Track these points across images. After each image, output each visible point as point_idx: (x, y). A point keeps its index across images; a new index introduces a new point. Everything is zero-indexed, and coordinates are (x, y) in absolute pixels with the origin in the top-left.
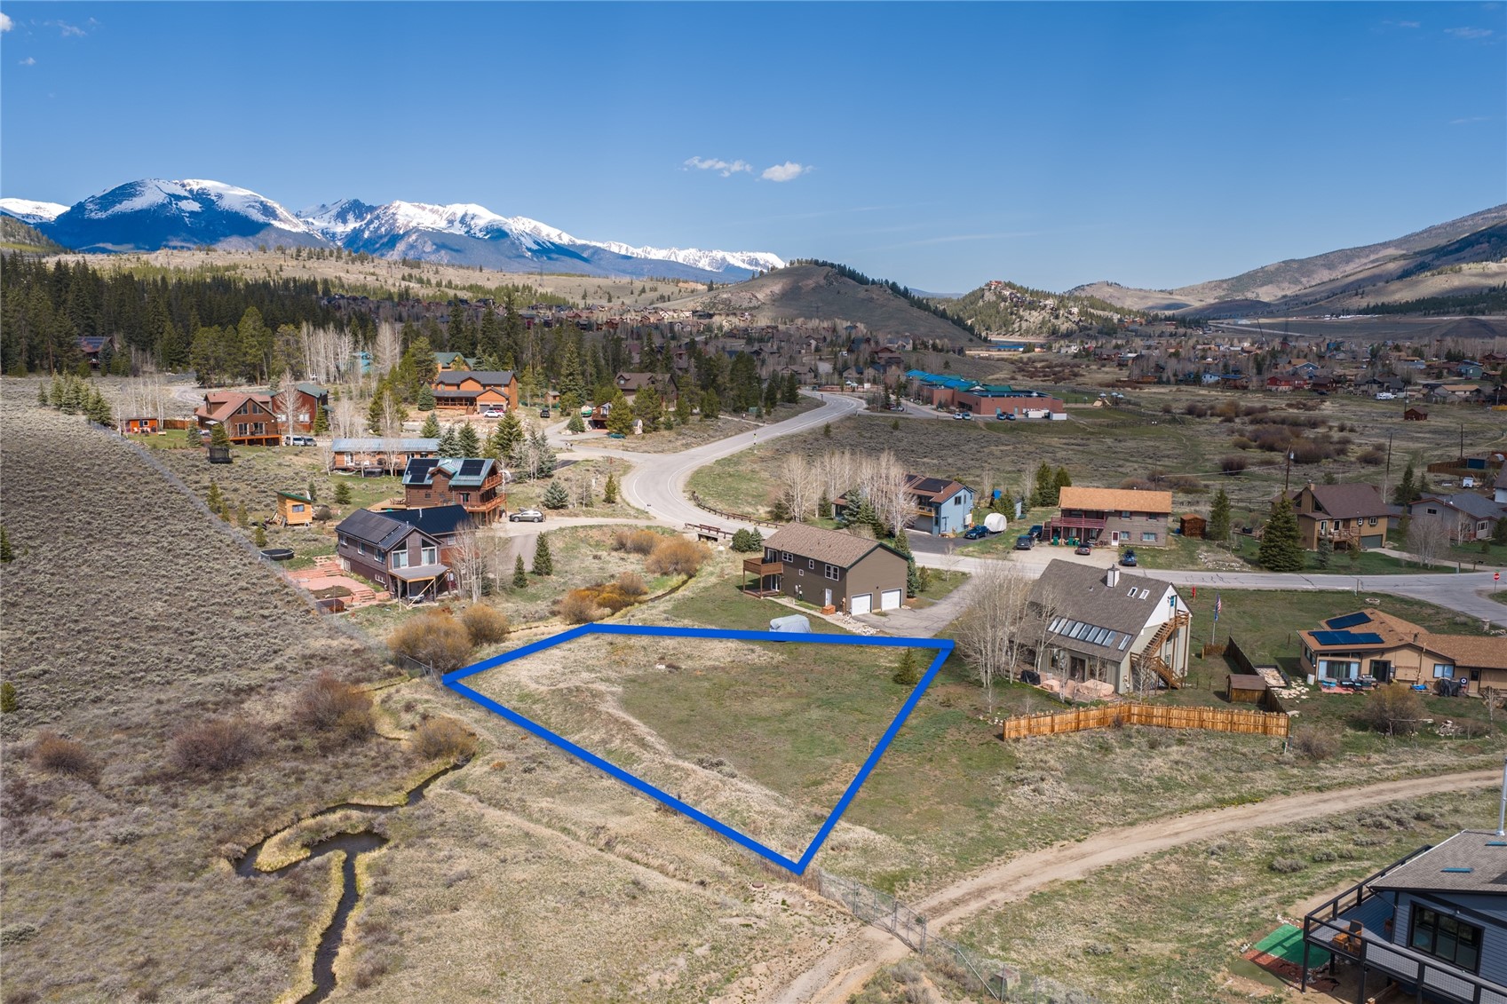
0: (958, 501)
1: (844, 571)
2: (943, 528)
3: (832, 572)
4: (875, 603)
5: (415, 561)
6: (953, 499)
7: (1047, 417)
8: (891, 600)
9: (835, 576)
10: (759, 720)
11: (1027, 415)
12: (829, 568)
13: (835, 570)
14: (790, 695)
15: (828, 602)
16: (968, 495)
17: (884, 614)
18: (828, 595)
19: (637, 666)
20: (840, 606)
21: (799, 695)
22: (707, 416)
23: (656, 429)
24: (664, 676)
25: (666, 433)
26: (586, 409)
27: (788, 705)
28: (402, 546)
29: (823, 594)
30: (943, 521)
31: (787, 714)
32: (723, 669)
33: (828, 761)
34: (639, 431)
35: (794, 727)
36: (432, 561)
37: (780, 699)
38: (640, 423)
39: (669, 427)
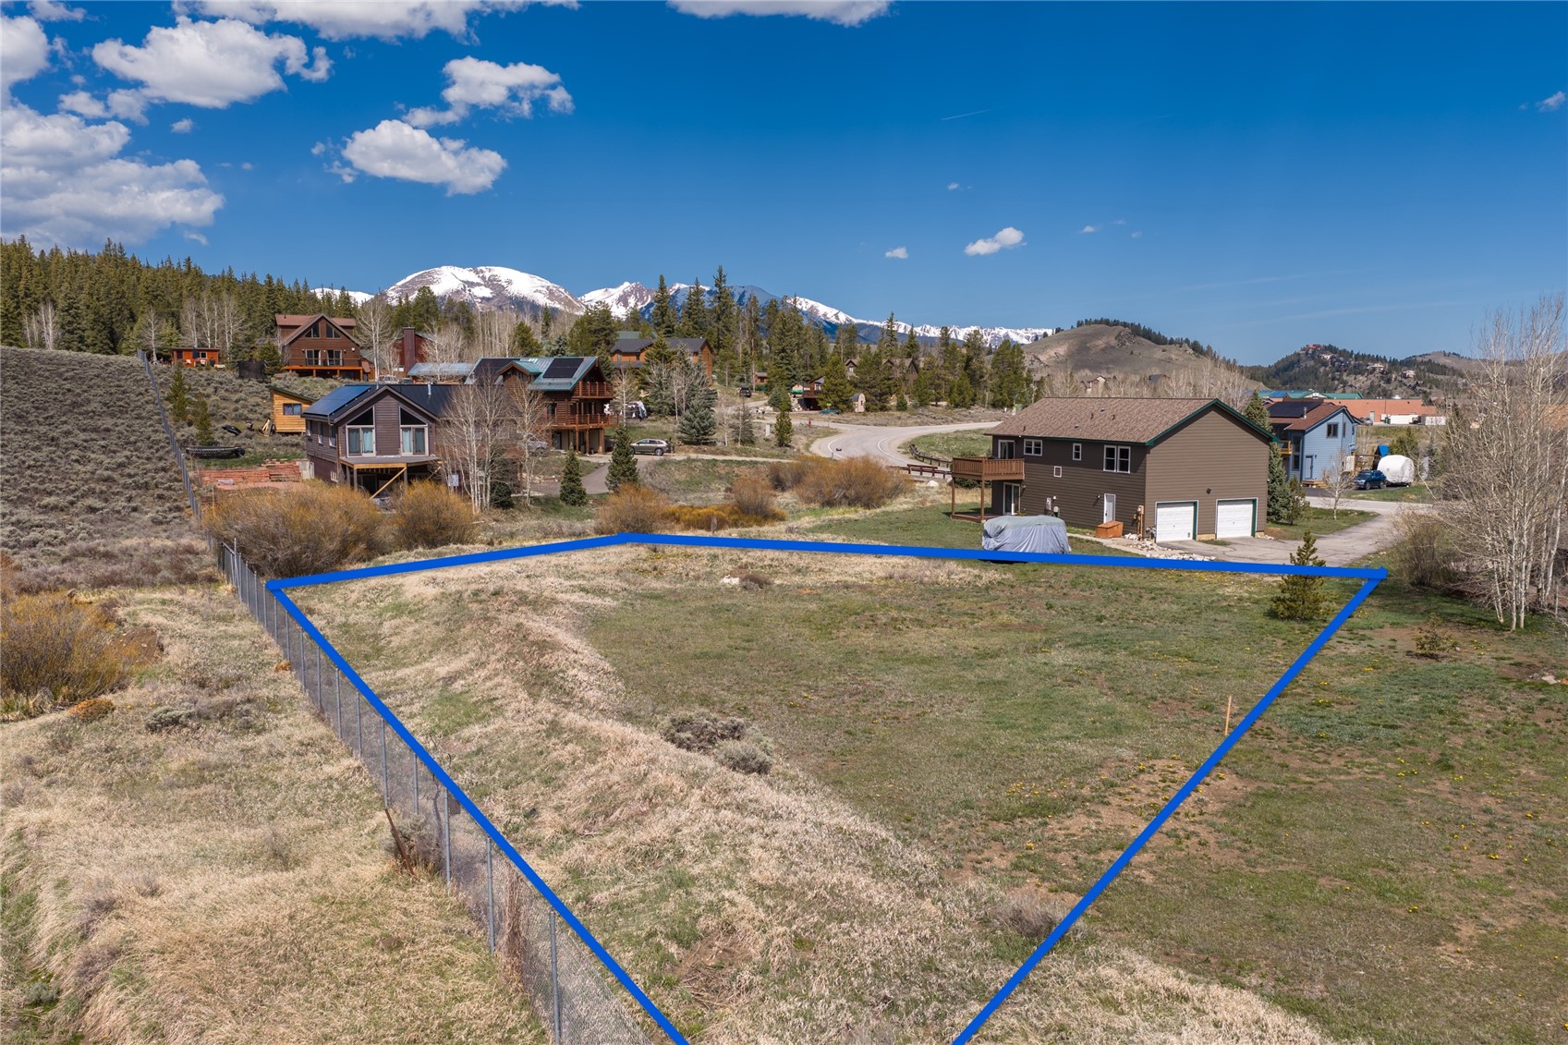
0: (1332, 431)
1: (1141, 449)
2: (1307, 474)
3: (1117, 458)
4: (1204, 524)
5: (388, 444)
6: (1324, 427)
7: (1418, 421)
8: (1235, 521)
9: (1124, 466)
10: (909, 662)
11: (1387, 420)
12: (1111, 453)
13: (1124, 453)
14: (1005, 627)
15: (1107, 519)
16: (1349, 425)
17: (1224, 543)
18: (1108, 507)
19: (679, 578)
20: (1133, 522)
21: (1030, 626)
22: (957, 406)
23: (883, 409)
24: (731, 591)
25: (898, 414)
26: (798, 388)
27: (995, 642)
28: (366, 419)
29: (1098, 504)
30: (1307, 462)
31: (986, 655)
32: (863, 588)
33: (1090, 752)
34: (860, 408)
35: (999, 676)
36: (418, 449)
37: (978, 633)
38: (862, 397)
39: (902, 407)
